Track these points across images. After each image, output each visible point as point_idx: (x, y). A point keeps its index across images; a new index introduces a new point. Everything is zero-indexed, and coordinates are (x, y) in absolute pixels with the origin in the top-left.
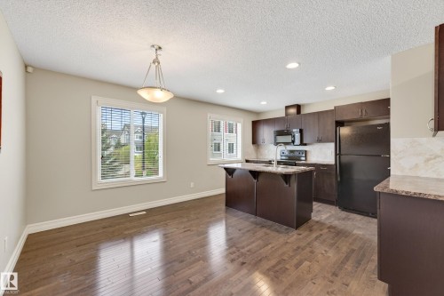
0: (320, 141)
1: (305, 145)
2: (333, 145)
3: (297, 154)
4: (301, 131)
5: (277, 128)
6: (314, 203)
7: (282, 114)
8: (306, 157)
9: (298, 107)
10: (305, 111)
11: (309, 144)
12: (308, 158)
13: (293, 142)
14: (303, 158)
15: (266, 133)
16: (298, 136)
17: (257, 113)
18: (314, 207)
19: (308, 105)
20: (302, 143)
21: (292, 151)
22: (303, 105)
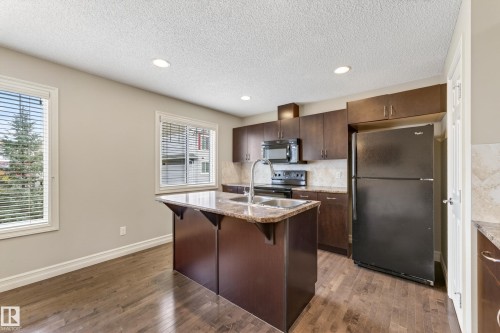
0: (326, 156)
1: (306, 162)
2: (344, 163)
3: (293, 176)
4: (299, 142)
5: (269, 138)
6: (319, 252)
7: (274, 118)
8: (306, 180)
9: (295, 108)
10: (305, 112)
11: (311, 162)
12: (310, 182)
13: (289, 158)
14: (303, 183)
15: (254, 146)
16: (294, 149)
17: (241, 118)
18: (320, 260)
19: (309, 104)
20: (301, 161)
21: (288, 173)
22: (303, 105)
